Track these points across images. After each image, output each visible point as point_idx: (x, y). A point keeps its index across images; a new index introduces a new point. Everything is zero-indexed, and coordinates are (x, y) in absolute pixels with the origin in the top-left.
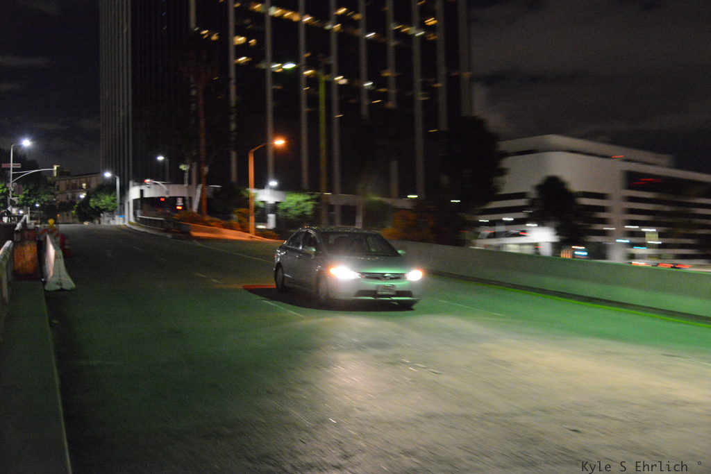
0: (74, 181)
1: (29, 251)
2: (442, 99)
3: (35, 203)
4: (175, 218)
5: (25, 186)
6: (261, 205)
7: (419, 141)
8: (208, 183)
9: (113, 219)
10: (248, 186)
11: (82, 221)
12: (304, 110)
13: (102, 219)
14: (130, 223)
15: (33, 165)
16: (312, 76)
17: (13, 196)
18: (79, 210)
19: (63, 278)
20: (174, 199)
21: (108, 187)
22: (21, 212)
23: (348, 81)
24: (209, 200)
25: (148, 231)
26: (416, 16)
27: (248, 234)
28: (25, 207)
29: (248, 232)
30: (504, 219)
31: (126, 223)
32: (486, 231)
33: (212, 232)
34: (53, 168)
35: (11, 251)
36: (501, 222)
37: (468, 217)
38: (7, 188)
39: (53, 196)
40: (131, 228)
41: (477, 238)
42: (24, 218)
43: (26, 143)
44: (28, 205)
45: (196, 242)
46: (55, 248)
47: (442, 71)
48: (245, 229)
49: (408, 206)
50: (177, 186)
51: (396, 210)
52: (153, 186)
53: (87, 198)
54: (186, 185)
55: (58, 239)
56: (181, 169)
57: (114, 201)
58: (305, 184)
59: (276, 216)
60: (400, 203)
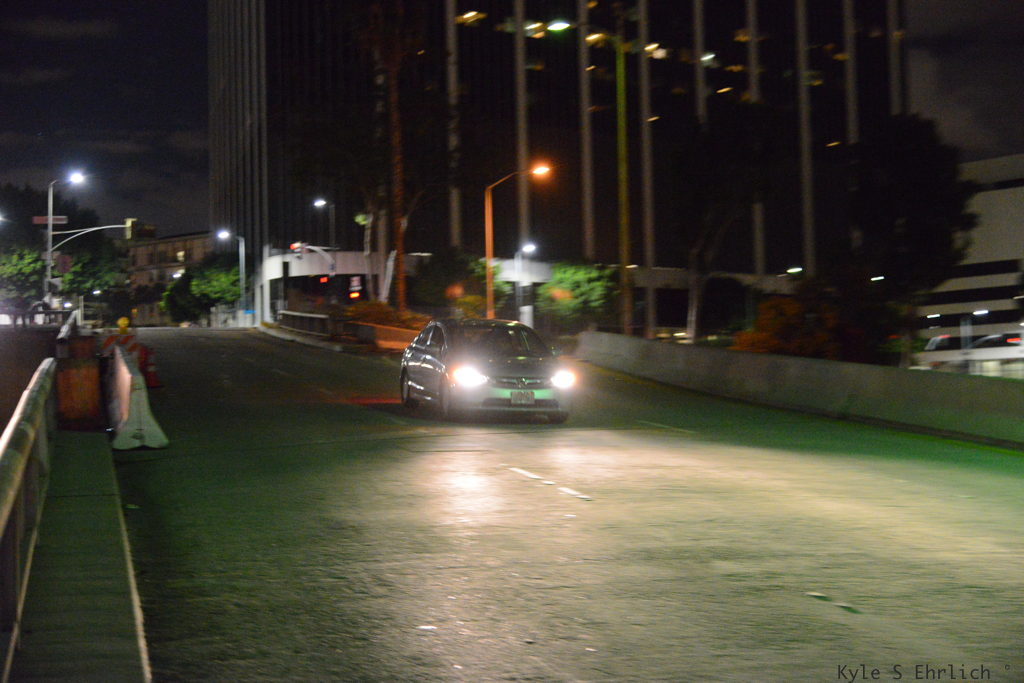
0: (161, 247)
2: (851, 83)
3: (92, 289)
4: (349, 314)
5: (75, 259)
6: (507, 289)
8: (407, 250)
9: (234, 318)
10: (483, 254)
11: (178, 320)
12: (587, 109)
13: (213, 317)
14: (264, 324)
15: (87, 219)
16: (600, 45)
17: (53, 277)
18: (171, 300)
19: (145, 428)
20: (346, 279)
21: (224, 259)
22: (68, 305)
23: (668, 54)
24: (410, 282)
25: (299, 339)
28: (74, 295)
30: (975, 312)
31: (258, 325)
32: (939, 336)
34: (124, 223)
35: (53, 377)
38: (44, 261)
39: (126, 275)
40: (264, 333)
41: (922, 349)
42: (72, 316)
43: (77, 178)
44: (79, 295)
45: (385, 358)
46: (131, 371)
47: (849, 30)
50: (350, 255)
51: (761, 296)
52: (306, 256)
53: (186, 278)
54: (367, 252)
55: (135, 354)
56: (357, 224)
57: (235, 283)
58: (589, 250)
59: (535, 310)
60: (771, 283)
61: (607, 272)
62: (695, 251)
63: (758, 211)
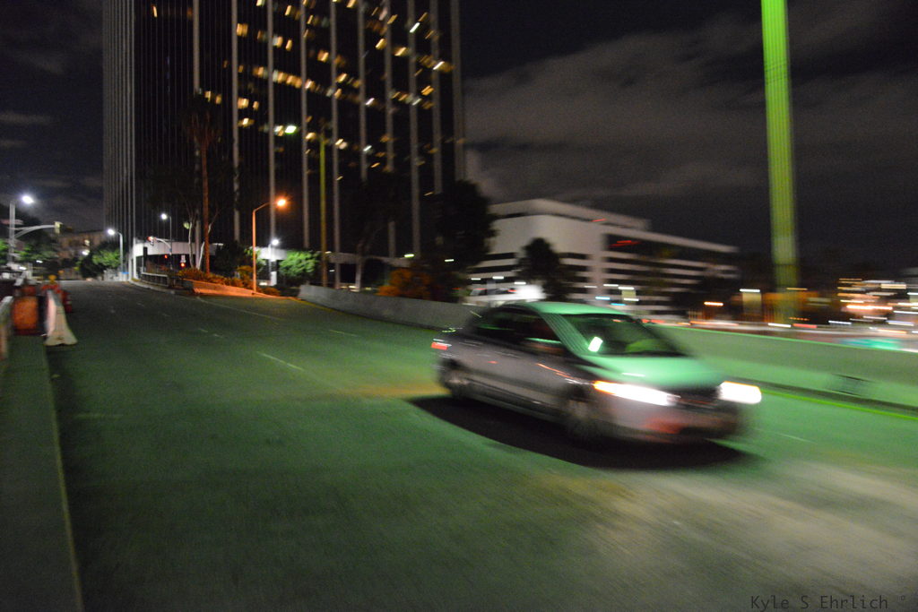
0: (76, 238)
1: (30, 304)
2: (437, 164)
3: (37, 259)
4: (179, 275)
5: (27, 243)
6: (264, 263)
7: (416, 204)
8: (211, 242)
9: (117, 276)
10: (251, 244)
11: (85, 277)
12: (306, 172)
13: (105, 276)
14: (133, 279)
15: (34, 222)
16: (313, 139)
17: (15, 253)
18: (82, 266)
19: (64, 333)
20: (179, 257)
21: (112, 245)
22: (23, 268)
23: (348, 145)
24: (212, 259)
25: (152, 288)
26: (413, 85)
27: (251, 291)
28: (27, 263)
29: (251, 289)
30: (495, 278)
31: (130, 280)
32: (479, 289)
33: (215, 288)
34: (55, 225)
35: (12, 307)
36: (491, 280)
37: (461, 276)
38: (9, 244)
40: (133, 284)
41: (469, 295)
42: (25, 274)
43: (28, 200)
44: (29, 262)
45: (198, 298)
46: (56, 304)
47: (438, 138)
48: (247, 286)
49: (405, 265)
50: (181, 244)
51: (393, 268)
52: (156, 244)
53: (91, 255)
54: (189, 243)
55: (60, 296)
56: (185, 228)
57: (117, 258)
58: (306, 244)
59: (278, 274)
60: (397, 262)
61: (316, 255)
62: (360, 245)
63: (391, 226)
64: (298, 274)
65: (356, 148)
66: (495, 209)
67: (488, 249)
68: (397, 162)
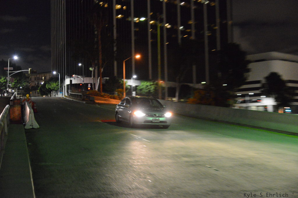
0: (38, 76)
1: (17, 110)
2: (218, 35)
3: (20, 86)
4: (87, 93)
5: (15, 79)
6: (129, 87)
7: (207, 55)
8: (103, 77)
9: (57, 94)
10: (123, 78)
11: (42, 95)
12: (150, 41)
13: (52, 94)
14: (65, 96)
15: (18, 68)
16: (154, 24)
17: (9, 83)
18: (40, 89)
19: (33, 123)
20: (87, 84)
21: (55, 79)
22: (13, 91)
23: (171, 26)
24: (103, 85)
25: (74, 100)
28: (15, 88)
30: (249, 94)
31: (63, 96)
33: (105, 100)
34: (28, 69)
35: (9, 110)
37: (231, 93)
38: (7, 79)
39: (28, 83)
40: (65, 98)
41: (236, 103)
42: (14, 94)
43: (16, 58)
44: (16, 88)
45: (97, 105)
46: (29, 108)
47: (218, 21)
48: (120, 99)
49: (201, 87)
50: (88, 78)
51: (195, 89)
52: (76, 78)
53: (45, 84)
54: (92, 78)
55: (31, 104)
56: (90, 70)
57: (57, 85)
58: (150, 78)
59: (136, 92)
60: (198, 86)
61: (155, 83)
63: (194, 68)
64: (147, 93)
65: (175, 27)
66: (249, 57)
67: (245, 79)
68: (196, 34)
